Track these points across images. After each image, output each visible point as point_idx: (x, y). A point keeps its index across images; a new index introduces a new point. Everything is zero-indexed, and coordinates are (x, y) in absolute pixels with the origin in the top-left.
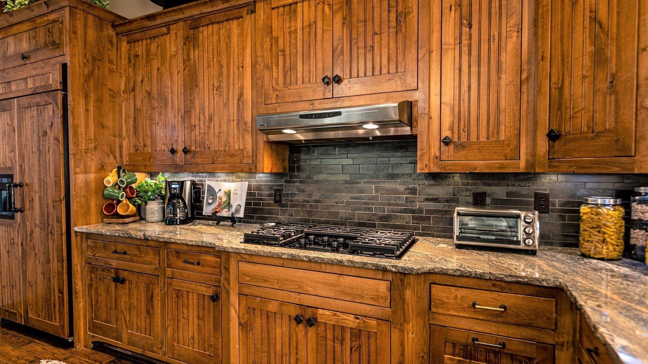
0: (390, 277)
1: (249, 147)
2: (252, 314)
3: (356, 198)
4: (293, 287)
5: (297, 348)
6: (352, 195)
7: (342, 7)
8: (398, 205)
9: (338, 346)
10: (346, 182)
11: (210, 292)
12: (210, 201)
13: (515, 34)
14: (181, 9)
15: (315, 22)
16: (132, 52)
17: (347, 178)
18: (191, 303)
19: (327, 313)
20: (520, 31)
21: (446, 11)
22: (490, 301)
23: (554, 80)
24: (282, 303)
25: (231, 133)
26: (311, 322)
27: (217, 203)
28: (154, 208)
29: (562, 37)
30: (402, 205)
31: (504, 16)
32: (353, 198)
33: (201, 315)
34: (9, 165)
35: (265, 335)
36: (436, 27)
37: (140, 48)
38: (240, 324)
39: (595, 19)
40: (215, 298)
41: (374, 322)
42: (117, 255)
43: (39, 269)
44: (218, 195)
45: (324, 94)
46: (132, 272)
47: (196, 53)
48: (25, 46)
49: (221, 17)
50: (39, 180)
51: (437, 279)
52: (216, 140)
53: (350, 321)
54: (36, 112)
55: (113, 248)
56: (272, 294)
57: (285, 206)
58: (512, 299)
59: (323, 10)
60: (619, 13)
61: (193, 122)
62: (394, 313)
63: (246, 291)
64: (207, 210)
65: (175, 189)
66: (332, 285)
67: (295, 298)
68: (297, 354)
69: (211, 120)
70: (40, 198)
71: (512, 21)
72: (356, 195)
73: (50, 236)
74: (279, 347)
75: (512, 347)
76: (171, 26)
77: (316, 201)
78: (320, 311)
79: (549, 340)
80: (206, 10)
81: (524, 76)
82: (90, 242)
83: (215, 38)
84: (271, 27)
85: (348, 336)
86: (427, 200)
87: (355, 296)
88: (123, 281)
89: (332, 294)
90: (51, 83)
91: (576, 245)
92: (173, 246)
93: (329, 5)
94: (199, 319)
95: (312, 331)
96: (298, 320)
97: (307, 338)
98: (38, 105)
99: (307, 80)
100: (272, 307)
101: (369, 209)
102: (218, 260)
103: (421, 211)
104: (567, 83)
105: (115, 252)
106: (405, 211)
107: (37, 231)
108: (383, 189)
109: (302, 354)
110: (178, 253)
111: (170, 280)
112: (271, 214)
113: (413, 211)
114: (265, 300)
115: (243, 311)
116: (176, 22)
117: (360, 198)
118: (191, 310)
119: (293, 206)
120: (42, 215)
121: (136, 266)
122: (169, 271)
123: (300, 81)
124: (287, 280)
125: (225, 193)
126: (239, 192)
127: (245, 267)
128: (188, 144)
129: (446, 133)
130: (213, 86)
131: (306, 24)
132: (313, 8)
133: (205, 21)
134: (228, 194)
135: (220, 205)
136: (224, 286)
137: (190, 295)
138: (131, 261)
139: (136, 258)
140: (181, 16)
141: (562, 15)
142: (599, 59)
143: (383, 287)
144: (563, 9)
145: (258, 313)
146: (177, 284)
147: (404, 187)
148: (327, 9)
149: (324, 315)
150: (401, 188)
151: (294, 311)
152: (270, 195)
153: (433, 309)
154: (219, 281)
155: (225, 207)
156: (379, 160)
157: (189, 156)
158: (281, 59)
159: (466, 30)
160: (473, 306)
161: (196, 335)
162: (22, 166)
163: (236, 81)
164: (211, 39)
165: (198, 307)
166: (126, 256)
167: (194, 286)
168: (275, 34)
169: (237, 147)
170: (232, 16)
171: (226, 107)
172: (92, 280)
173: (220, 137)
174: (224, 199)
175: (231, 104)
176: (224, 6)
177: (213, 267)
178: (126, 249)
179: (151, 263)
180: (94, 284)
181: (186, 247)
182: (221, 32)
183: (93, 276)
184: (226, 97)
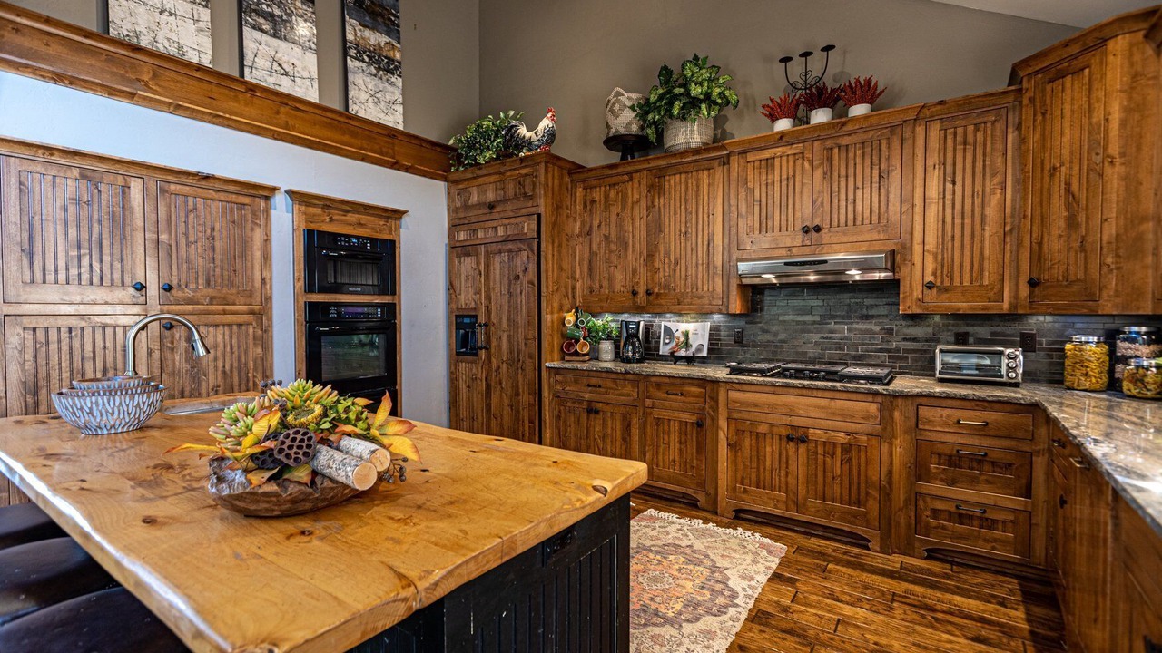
0: (880, 399)
1: (719, 289)
2: (741, 436)
3: (827, 338)
4: (784, 410)
5: (787, 463)
6: (822, 335)
7: (823, 163)
8: (872, 344)
9: (828, 460)
10: (814, 323)
11: (694, 419)
12: (667, 341)
13: (999, 191)
14: (647, 160)
15: (794, 176)
16: (588, 198)
17: (817, 318)
18: (672, 429)
19: (819, 431)
20: (1004, 189)
21: (930, 169)
22: (973, 418)
23: (1034, 236)
24: (772, 425)
25: (700, 276)
26: (803, 440)
27: (674, 343)
28: (607, 347)
29: (1041, 200)
30: (877, 345)
31: (988, 175)
32: (823, 338)
33: (683, 439)
34: (473, 305)
35: (754, 453)
36: (919, 183)
37: (598, 195)
38: (728, 445)
39: (1068, 190)
40: (699, 425)
41: (865, 438)
42: (590, 388)
43: (506, 401)
44: (676, 335)
45: (803, 241)
46: (608, 404)
47: (662, 200)
48: (491, 196)
49: (690, 168)
50: (509, 320)
51: (924, 401)
52: (683, 282)
53: (841, 438)
54: (506, 258)
55: (585, 381)
56: (762, 417)
57: (747, 346)
58: (992, 416)
59: (803, 164)
60: (1087, 190)
61: (656, 265)
62: (884, 429)
63: (736, 415)
64: (664, 350)
65: (633, 328)
66: (823, 408)
67: (786, 420)
68: (787, 468)
69: (676, 263)
70: (509, 336)
71: (996, 180)
72: (826, 335)
73: (520, 371)
74: (768, 463)
75: (993, 456)
76: (634, 175)
77: (781, 341)
78: (811, 431)
79: (1027, 448)
80: (673, 161)
81: (1008, 228)
82: (559, 377)
83: (683, 186)
84: (746, 179)
85: (839, 450)
86: (905, 339)
87: (846, 416)
88: (597, 412)
89: (823, 416)
90: (526, 231)
91: (1061, 382)
92: (653, 379)
93: (809, 160)
94: (681, 443)
95: (802, 448)
96: (790, 439)
97: (798, 454)
98: (510, 251)
99: (784, 228)
100: (763, 428)
101: (840, 349)
102: (704, 391)
103: (898, 350)
104: (1046, 239)
105: (589, 386)
106: (881, 351)
107: (504, 367)
108: (856, 329)
109: (793, 467)
110: (659, 385)
111: (649, 410)
112: (730, 354)
113: (889, 351)
114: (754, 423)
115: (732, 432)
116: (639, 171)
117: (830, 338)
118: (672, 436)
119: (755, 346)
120: (511, 352)
121: (612, 398)
122: (648, 402)
123: (777, 229)
124: (778, 405)
125: (683, 333)
126: (700, 332)
127: (734, 395)
128: (650, 286)
129: (929, 278)
130: (680, 231)
131: (784, 177)
132: (791, 163)
133: (671, 171)
134: (686, 334)
135: (677, 344)
136: (709, 414)
137: (672, 423)
138: (606, 393)
139: (612, 391)
140: (646, 166)
141: (1042, 183)
142: (1072, 223)
143: (873, 408)
144: (1042, 179)
145: (747, 434)
146: (656, 413)
147: (880, 327)
148: (807, 165)
149: (815, 434)
150: (877, 328)
151: (784, 432)
152: (728, 336)
153: (920, 427)
154: (704, 409)
155: (682, 347)
156: (853, 301)
157: (651, 298)
158: (757, 208)
159: (949, 186)
160: (958, 422)
161: (677, 458)
162: (488, 307)
163: (706, 228)
164: (678, 187)
165: (680, 433)
166: (601, 389)
167: (676, 414)
168: (750, 185)
169: (705, 289)
170: (702, 167)
171: (694, 252)
172: (560, 412)
173: (686, 279)
174: (682, 339)
175: (700, 249)
176: (694, 158)
177: (698, 397)
178: (600, 382)
179: (629, 395)
180: (563, 416)
181: (667, 380)
182: (690, 181)
183: (562, 408)
184: (694, 242)
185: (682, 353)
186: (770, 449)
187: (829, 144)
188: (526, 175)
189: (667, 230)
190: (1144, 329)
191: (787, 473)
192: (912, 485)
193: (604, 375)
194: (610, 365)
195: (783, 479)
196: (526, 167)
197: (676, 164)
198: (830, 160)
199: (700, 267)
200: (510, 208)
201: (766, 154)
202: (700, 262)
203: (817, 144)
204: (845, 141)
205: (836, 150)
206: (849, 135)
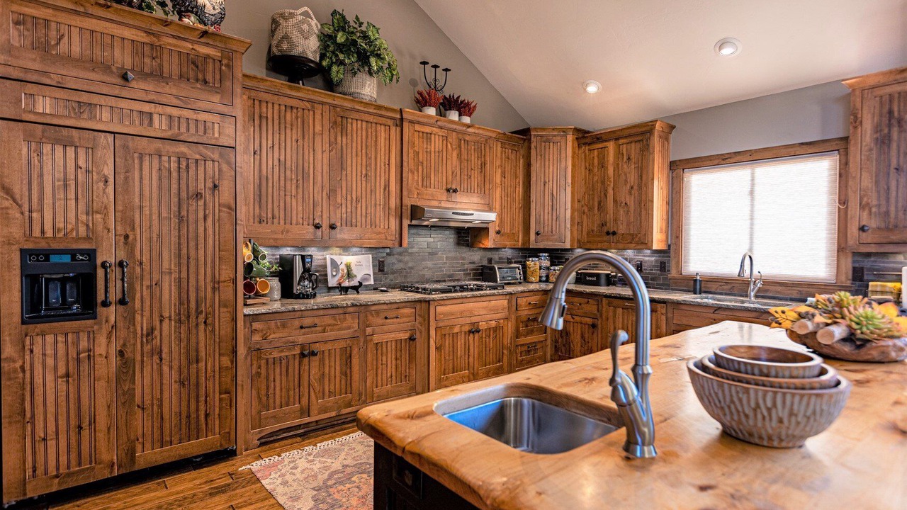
0: (508, 297)
1: (393, 227)
2: (443, 339)
4: (467, 314)
5: (469, 349)
7: (456, 148)
9: (488, 340)
10: (430, 254)
11: (407, 335)
12: (334, 273)
15: (442, 151)
16: (256, 111)
17: (430, 251)
18: (389, 349)
19: (484, 323)
21: (497, 167)
24: (461, 326)
26: (478, 331)
27: (340, 275)
28: (276, 285)
32: (433, 264)
33: (398, 356)
34: (80, 232)
35: (451, 349)
38: (436, 348)
40: (412, 339)
41: (502, 321)
42: (303, 330)
43: (170, 376)
44: (341, 267)
46: (325, 342)
47: (344, 140)
49: (371, 119)
52: (363, 219)
53: (493, 324)
55: (297, 323)
56: (456, 321)
57: (387, 273)
59: (447, 145)
62: (508, 315)
63: (441, 324)
64: (332, 282)
65: (308, 262)
66: (486, 307)
67: (468, 320)
68: (469, 352)
69: (358, 201)
70: (178, 280)
72: (435, 262)
73: (202, 327)
74: (459, 353)
77: (410, 268)
78: (480, 324)
80: (356, 107)
82: (258, 325)
83: (364, 133)
84: (414, 143)
85: (492, 332)
86: (470, 263)
87: (495, 310)
88: (313, 354)
89: (486, 313)
92: (373, 308)
94: (396, 359)
95: (476, 336)
96: (470, 332)
97: (474, 340)
98: (182, 157)
99: (436, 186)
100: (456, 330)
102: (414, 310)
103: (467, 270)
105: (302, 327)
106: (460, 270)
108: (450, 258)
109: (472, 351)
110: (378, 312)
111: (369, 338)
112: (376, 281)
114: (452, 327)
115: (439, 338)
116: (322, 103)
117: (437, 264)
118: (389, 355)
119: (393, 273)
121: (330, 335)
122: (369, 330)
123: (432, 186)
124: (465, 311)
125: (346, 265)
126: (362, 263)
127: (439, 309)
130: (361, 173)
131: (437, 150)
132: (441, 142)
133: (353, 115)
134: (348, 267)
135: (342, 276)
136: (418, 328)
137: (389, 344)
138: (324, 331)
139: (330, 328)
140: (330, 101)
143: (505, 302)
145: (447, 336)
146: (376, 339)
148: (449, 146)
149: (483, 326)
151: (467, 328)
152: (375, 266)
153: (518, 309)
154: (414, 325)
155: (347, 278)
157: (334, 232)
158: (420, 167)
159: (503, 179)
160: (530, 303)
161: (394, 374)
162: (127, 237)
163: (383, 175)
164: (359, 132)
165: (396, 351)
166: (317, 328)
167: (393, 335)
168: (416, 149)
169: (382, 227)
170: (380, 122)
171: (373, 194)
172: (259, 367)
173: (366, 217)
174: (346, 271)
175: (378, 191)
176: (375, 111)
177: (410, 316)
178: (316, 320)
179: (349, 328)
180: (263, 371)
181: (385, 307)
182: (370, 130)
183: (263, 362)
184: (373, 185)
185: (346, 284)
186: (460, 343)
187: (460, 136)
188: (207, 57)
189: (349, 169)
190: (547, 254)
191: (469, 355)
192: (515, 341)
193: (321, 312)
194: (277, 306)
195: (467, 361)
196: (207, 44)
197: (358, 111)
198: (460, 146)
199: (378, 207)
200: (174, 92)
201: (427, 129)
202: (378, 203)
203: (454, 133)
204: (467, 138)
205: (463, 142)
206: (469, 135)
